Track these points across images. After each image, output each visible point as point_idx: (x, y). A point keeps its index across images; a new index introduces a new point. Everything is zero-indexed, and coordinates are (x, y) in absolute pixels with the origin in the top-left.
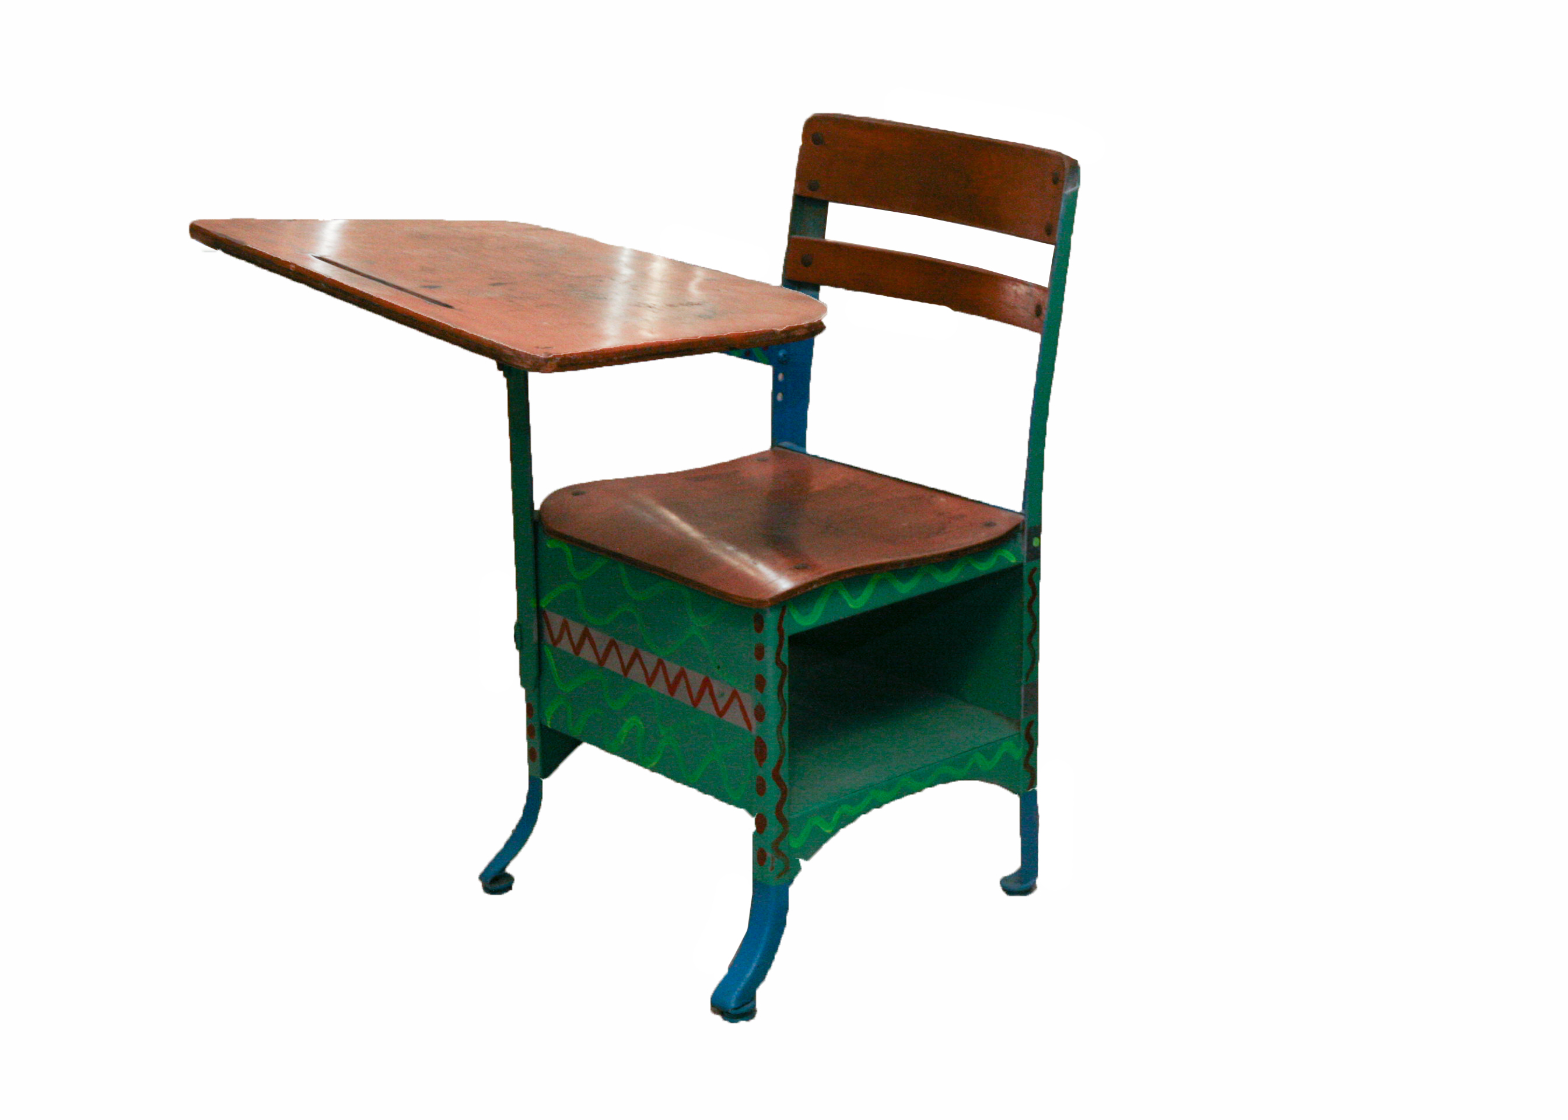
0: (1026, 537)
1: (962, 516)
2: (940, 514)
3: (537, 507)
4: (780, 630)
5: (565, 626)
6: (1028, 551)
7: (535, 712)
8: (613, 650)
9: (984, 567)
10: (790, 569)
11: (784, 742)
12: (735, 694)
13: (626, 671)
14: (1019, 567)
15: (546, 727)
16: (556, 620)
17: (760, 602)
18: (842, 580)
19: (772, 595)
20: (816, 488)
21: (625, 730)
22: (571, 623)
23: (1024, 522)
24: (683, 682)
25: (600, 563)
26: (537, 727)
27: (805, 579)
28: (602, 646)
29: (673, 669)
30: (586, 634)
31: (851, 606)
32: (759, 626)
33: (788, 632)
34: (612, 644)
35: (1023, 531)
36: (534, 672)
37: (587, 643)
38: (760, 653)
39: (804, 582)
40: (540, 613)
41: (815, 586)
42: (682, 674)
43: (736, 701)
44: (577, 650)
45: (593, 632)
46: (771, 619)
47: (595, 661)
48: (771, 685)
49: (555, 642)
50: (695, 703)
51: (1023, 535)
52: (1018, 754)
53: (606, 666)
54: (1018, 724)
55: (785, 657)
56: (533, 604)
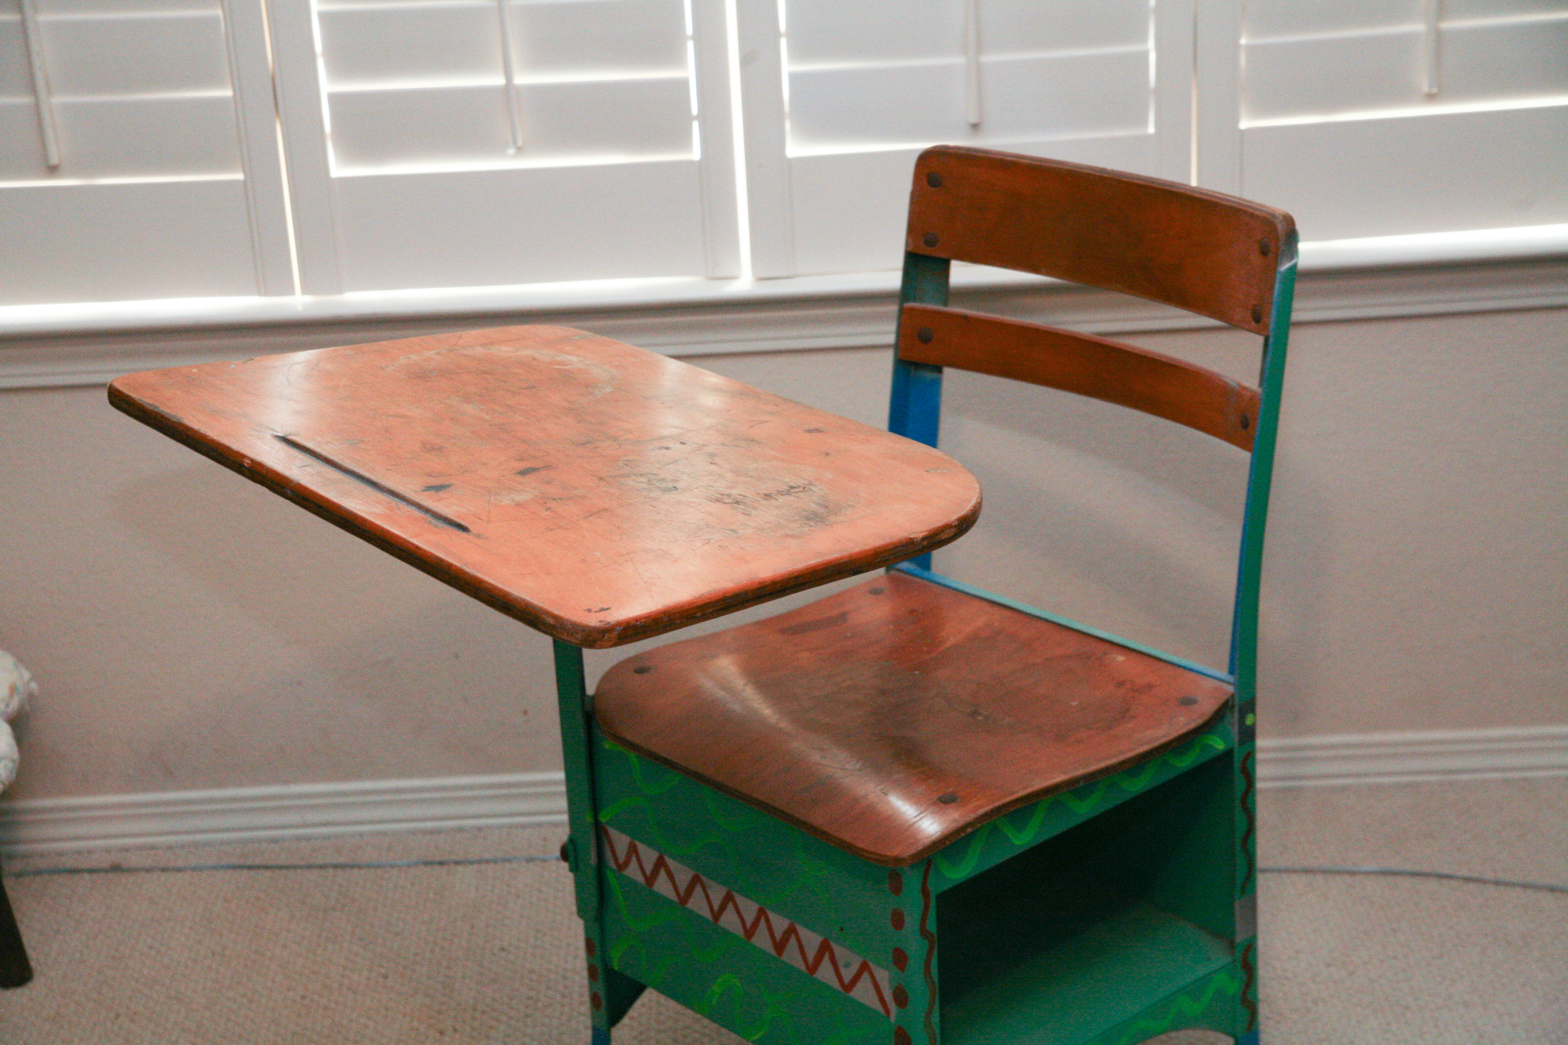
0: (1236, 715)
1: (1150, 686)
2: (1121, 684)
3: (590, 690)
4: (925, 892)
5: (633, 850)
6: (1240, 733)
7: (598, 949)
8: (698, 890)
9: (1185, 762)
10: (934, 804)
11: (934, 1034)
12: (864, 967)
13: (716, 916)
14: (1228, 754)
15: (612, 969)
16: (621, 841)
17: (898, 860)
18: (1005, 815)
19: (912, 851)
20: (952, 641)
21: (717, 988)
22: (641, 847)
23: (1233, 696)
24: (793, 940)
25: (673, 779)
26: (600, 971)
27: (956, 821)
28: (683, 876)
29: (780, 924)
30: (660, 863)
31: (1017, 842)
32: (897, 889)
33: (935, 888)
34: (696, 880)
35: (1233, 706)
36: (594, 902)
37: (662, 873)
38: (898, 921)
39: (954, 826)
40: (600, 831)
41: (969, 830)
42: (791, 931)
43: (866, 975)
44: (651, 880)
45: (669, 861)
46: (912, 881)
47: (672, 896)
48: (915, 964)
49: (621, 867)
50: (813, 969)
51: (1232, 713)
52: (1234, 987)
53: (689, 905)
54: (1232, 944)
55: (932, 926)
56: (589, 819)
